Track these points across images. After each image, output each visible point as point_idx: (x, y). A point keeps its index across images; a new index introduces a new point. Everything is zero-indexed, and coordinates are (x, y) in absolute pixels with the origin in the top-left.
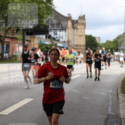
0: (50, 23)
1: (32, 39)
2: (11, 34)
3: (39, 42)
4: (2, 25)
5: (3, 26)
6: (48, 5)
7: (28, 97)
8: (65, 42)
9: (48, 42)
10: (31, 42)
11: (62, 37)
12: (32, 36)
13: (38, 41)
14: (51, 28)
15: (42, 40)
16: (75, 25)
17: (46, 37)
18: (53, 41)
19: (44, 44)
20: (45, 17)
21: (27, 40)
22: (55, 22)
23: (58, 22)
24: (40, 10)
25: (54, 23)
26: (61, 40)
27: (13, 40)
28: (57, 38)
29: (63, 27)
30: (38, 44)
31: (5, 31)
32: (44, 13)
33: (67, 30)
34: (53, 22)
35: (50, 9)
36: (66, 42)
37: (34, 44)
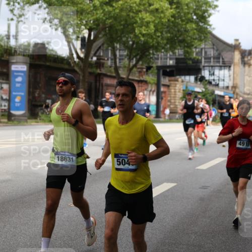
0: (203, 55)
1: (172, 82)
2: (137, 75)
3: (184, 88)
4: (123, 59)
5: (124, 61)
6: (201, 24)
7: (168, 181)
8: (228, 87)
9: (200, 88)
10: (171, 88)
11: (223, 78)
12: (173, 78)
13: (181, 86)
14: (204, 64)
15: (189, 84)
16: (246, 59)
17: (196, 79)
18: (208, 86)
19: (193, 92)
20: (195, 46)
21: (164, 85)
22: (211, 53)
23: (216, 54)
24: (187, 34)
25: (211, 55)
26: (221, 84)
27: (140, 85)
28: (215, 81)
29: (226, 63)
30: (182, 91)
31: (128, 70)
32: (194, 39)
33: (232, 68)
34: (208, 53)
35: (204, 32)
36: (230, 88)
37: (175, 92)
